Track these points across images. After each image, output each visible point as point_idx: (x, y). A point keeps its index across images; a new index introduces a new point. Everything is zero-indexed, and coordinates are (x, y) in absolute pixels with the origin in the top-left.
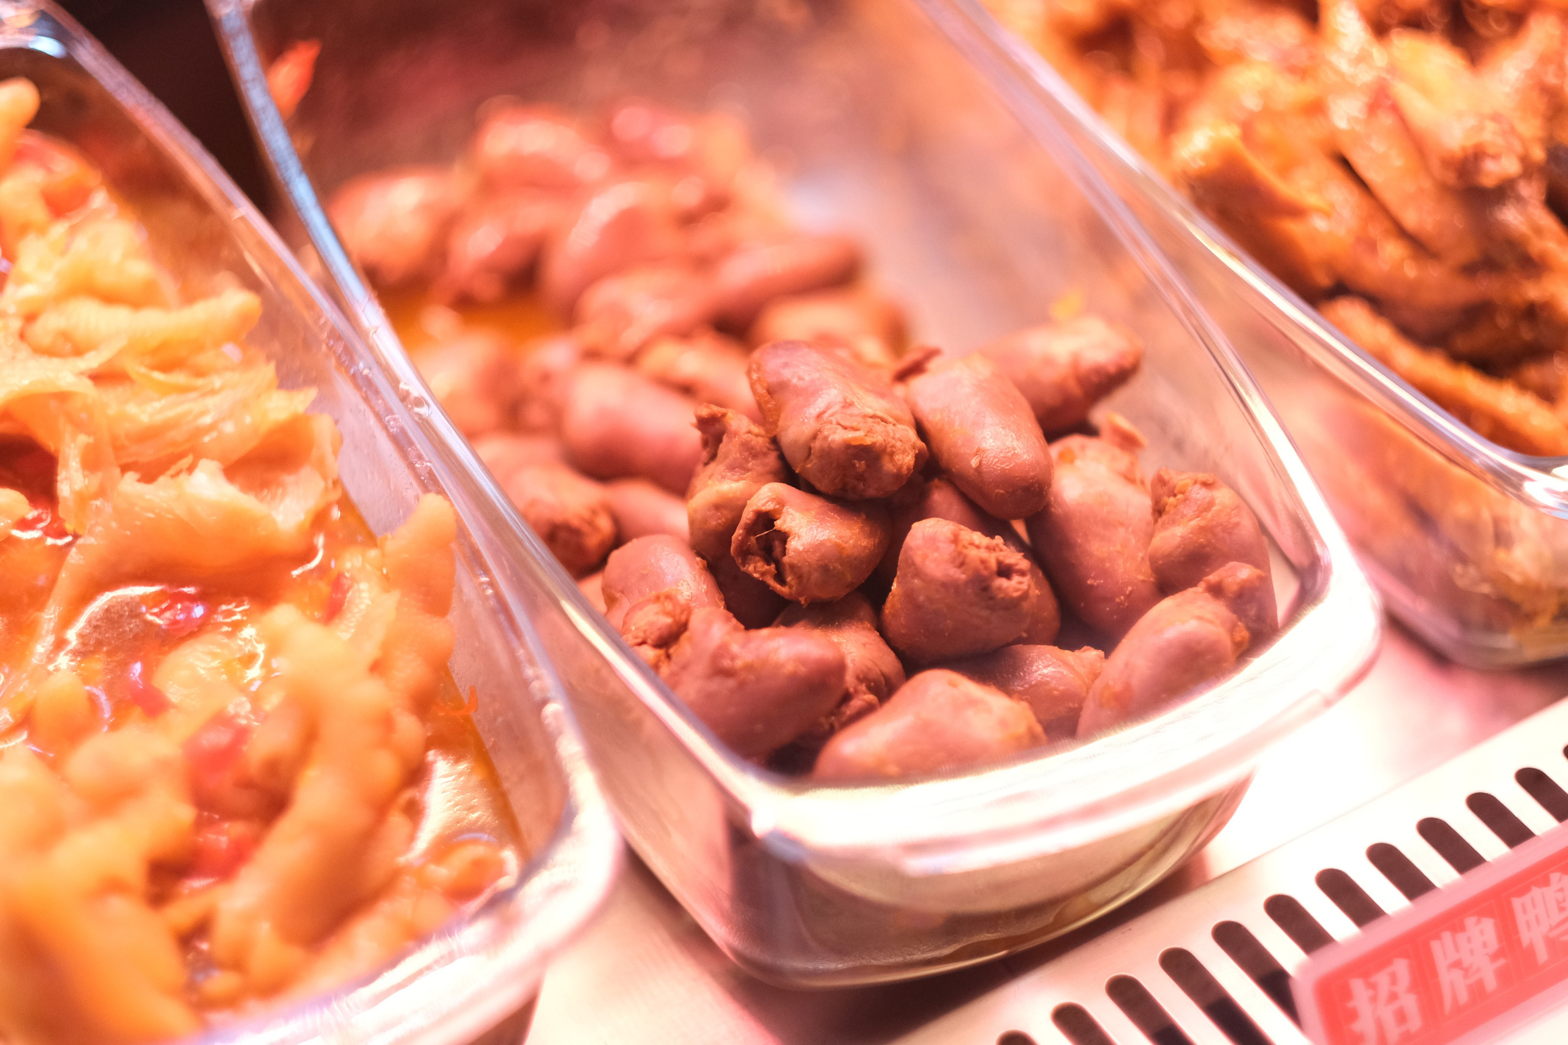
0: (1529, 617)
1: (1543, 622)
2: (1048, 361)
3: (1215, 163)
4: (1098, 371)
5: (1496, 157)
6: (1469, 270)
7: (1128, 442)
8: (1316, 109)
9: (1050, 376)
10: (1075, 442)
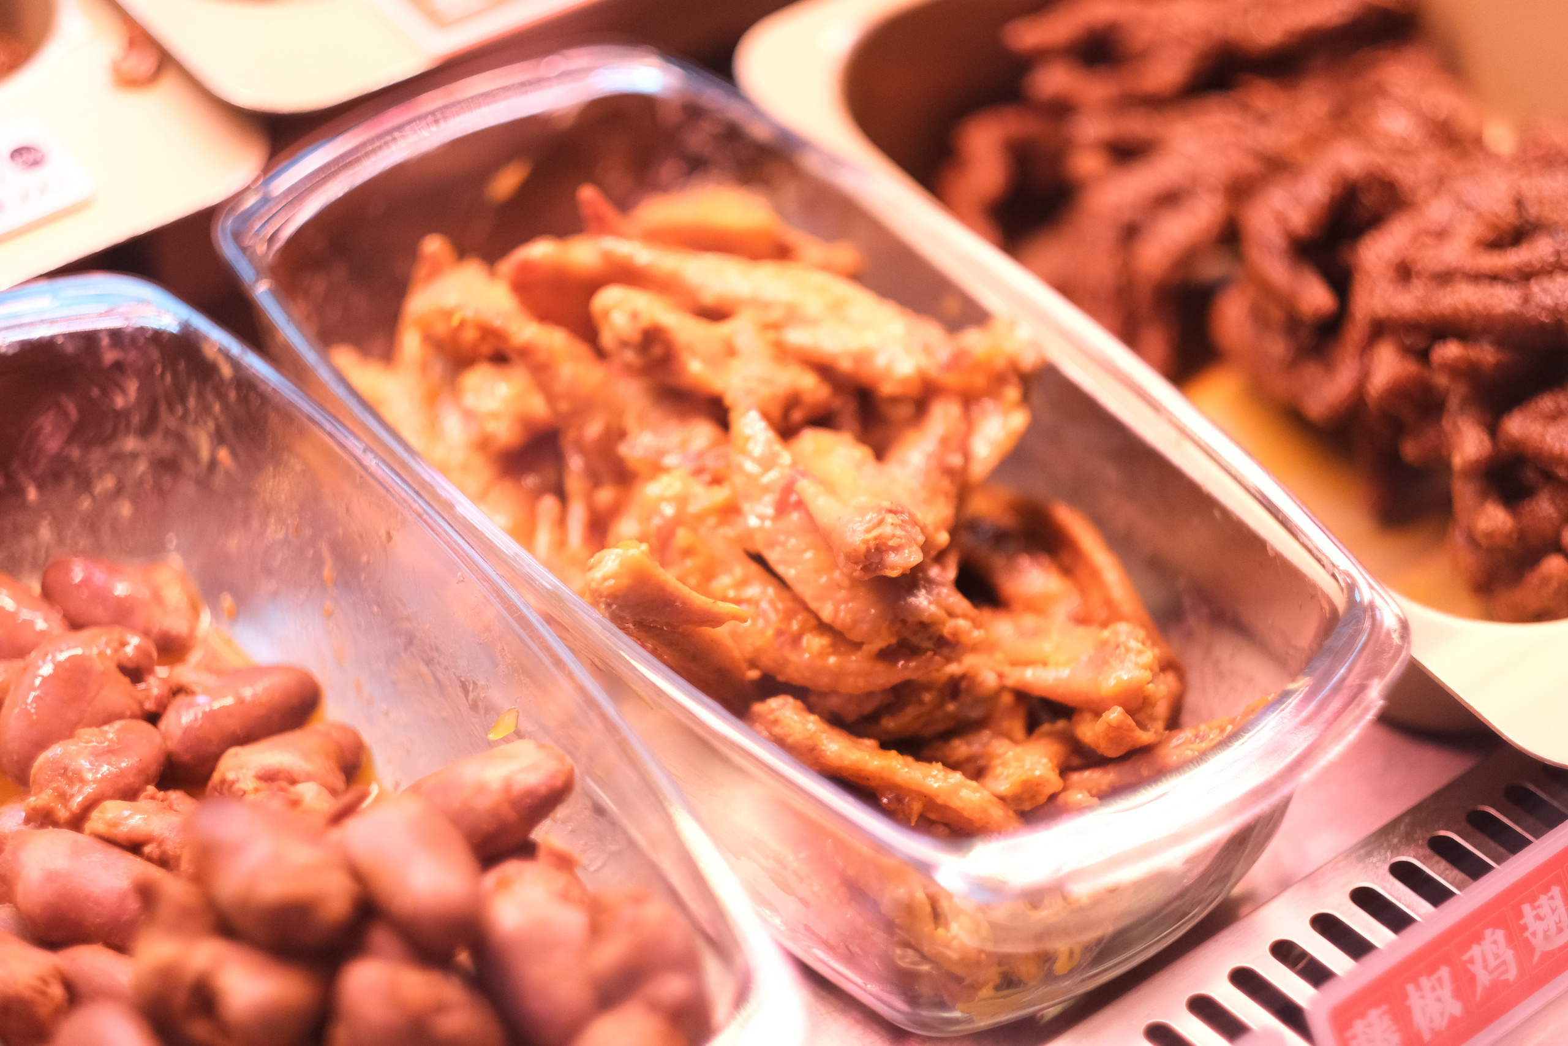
0: (975, 987)
1: (986, 992)
2: (481, 788)
3: (625, 582)
4: (530, 793)
5: (896, 549)
6: (887, 655)
7: (564, 862)
8: (730, 511)
9: (484, 803)
10: (511, 868)
